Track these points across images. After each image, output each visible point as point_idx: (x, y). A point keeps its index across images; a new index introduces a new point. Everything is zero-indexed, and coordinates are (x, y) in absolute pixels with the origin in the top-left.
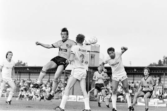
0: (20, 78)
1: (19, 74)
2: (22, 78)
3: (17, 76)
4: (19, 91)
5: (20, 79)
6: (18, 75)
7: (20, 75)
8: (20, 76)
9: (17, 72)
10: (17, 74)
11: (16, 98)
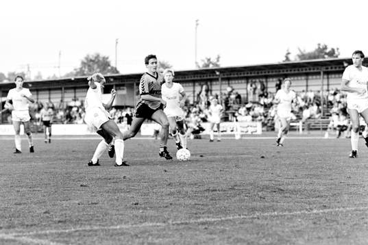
0: (328, 85)
1: (326, 76)
2: (333, 84)
3: (321, 80)
4: (328, 115)
5: (328, 87)
6: (323, 78)
7: (328, 78)
8: (328, 81)
9: (322, 73)
10: (322, 76)
11: (324, 132)
